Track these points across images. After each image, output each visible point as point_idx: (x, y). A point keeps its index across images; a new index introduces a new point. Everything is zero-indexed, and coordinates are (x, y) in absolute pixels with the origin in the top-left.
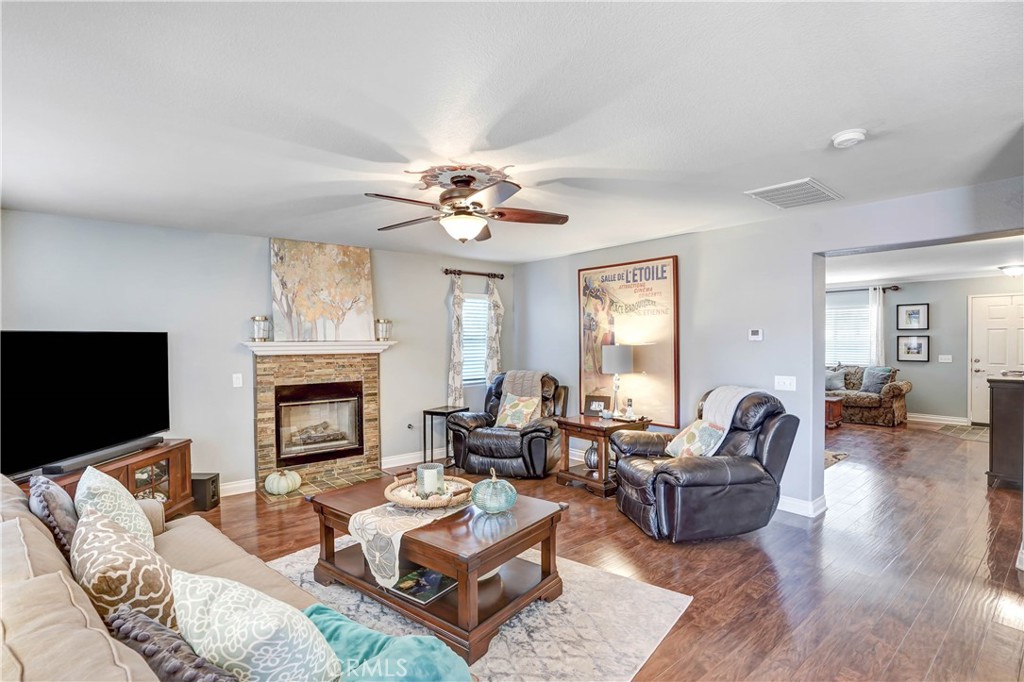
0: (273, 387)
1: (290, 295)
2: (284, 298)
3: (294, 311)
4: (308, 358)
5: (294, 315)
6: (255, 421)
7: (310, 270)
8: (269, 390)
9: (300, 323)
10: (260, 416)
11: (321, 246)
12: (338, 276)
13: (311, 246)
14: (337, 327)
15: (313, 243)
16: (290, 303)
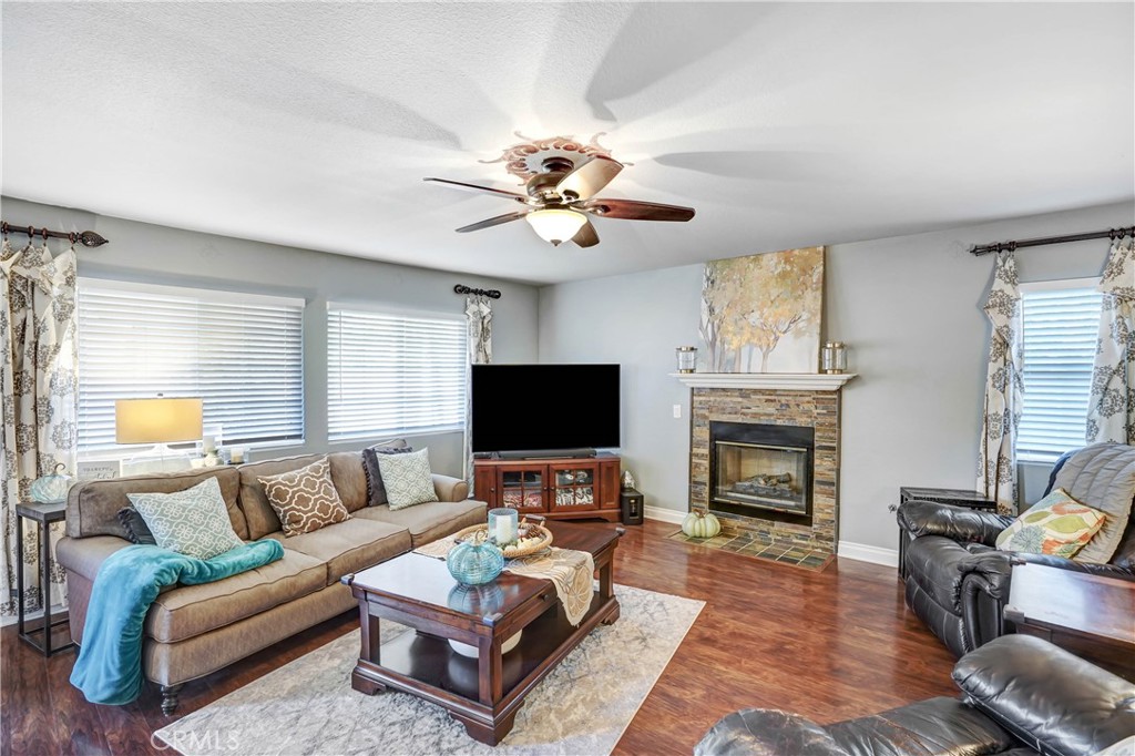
0: (707, 422)
1: (716, 322)
2: (710, 326)
3: (719, 339)
4: (743, 393)
5: (718, 343)
6: (691, 455)
7: (742, 290)
8: (705, 425)
9: (723, 353)
10: (695, 450)
11: (757, 257)
12: (774, 292)
13: (745, 261)
14: (765, 356)
15: (747, 257)
16: (716, 330)
